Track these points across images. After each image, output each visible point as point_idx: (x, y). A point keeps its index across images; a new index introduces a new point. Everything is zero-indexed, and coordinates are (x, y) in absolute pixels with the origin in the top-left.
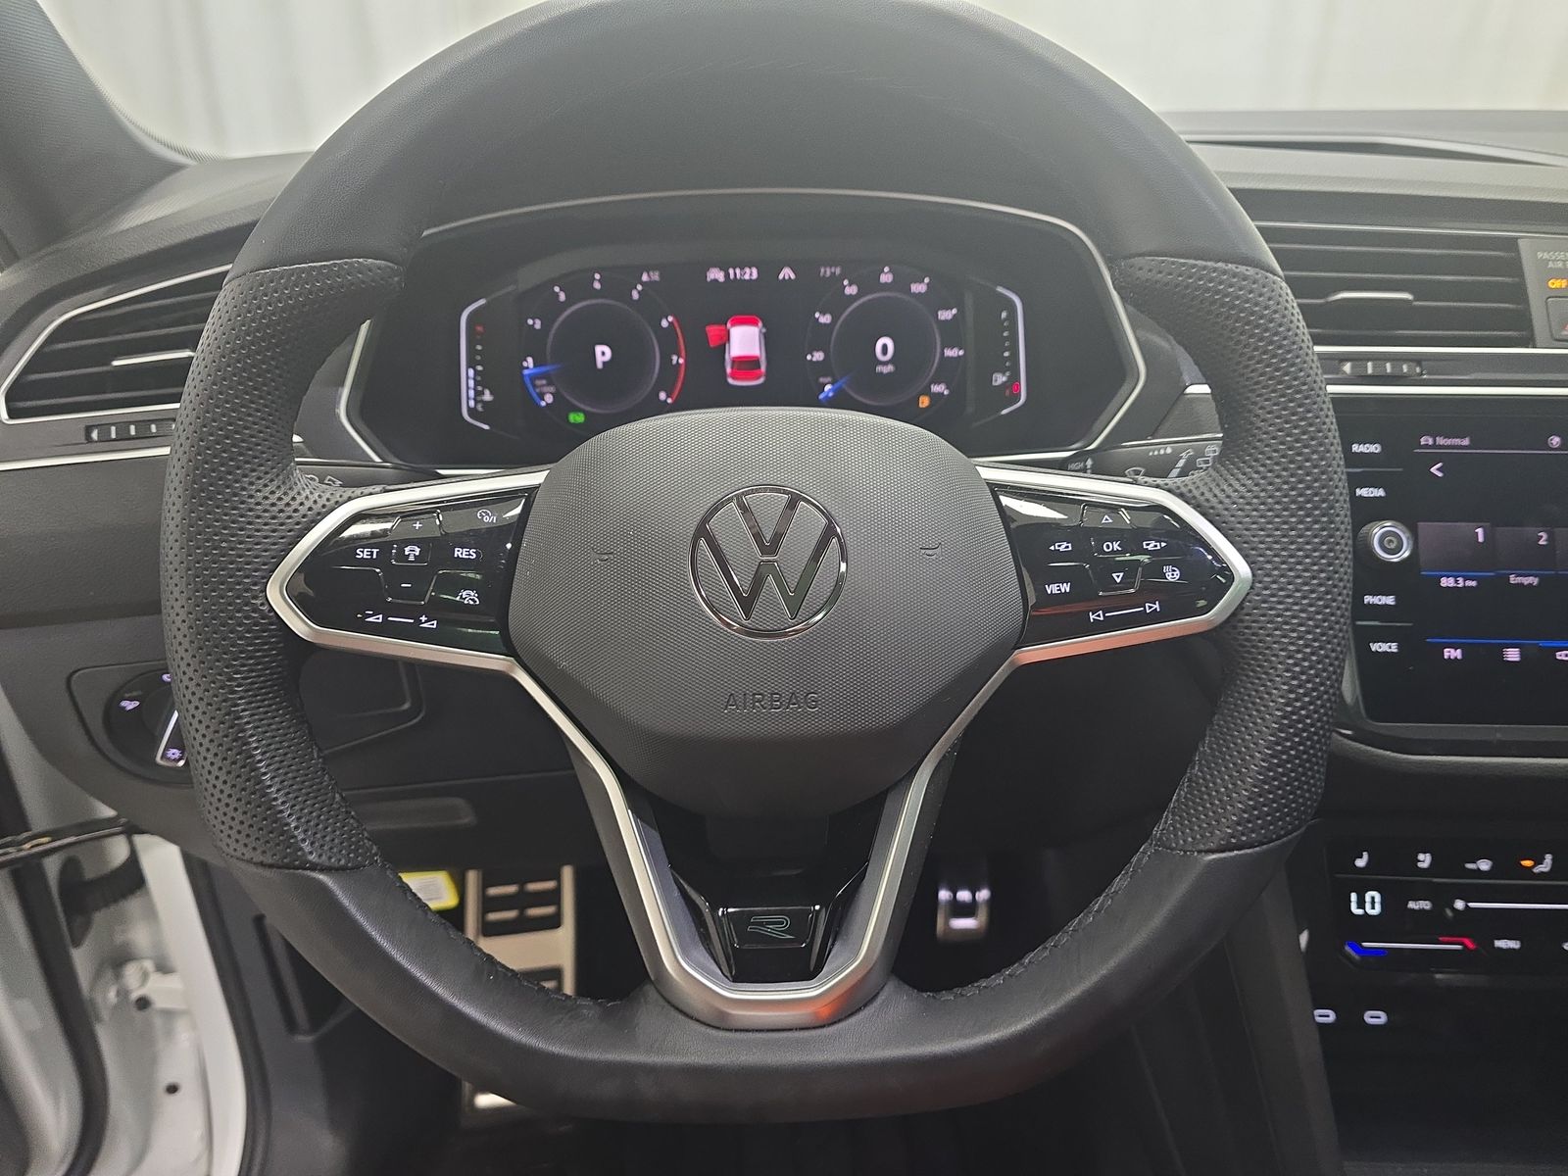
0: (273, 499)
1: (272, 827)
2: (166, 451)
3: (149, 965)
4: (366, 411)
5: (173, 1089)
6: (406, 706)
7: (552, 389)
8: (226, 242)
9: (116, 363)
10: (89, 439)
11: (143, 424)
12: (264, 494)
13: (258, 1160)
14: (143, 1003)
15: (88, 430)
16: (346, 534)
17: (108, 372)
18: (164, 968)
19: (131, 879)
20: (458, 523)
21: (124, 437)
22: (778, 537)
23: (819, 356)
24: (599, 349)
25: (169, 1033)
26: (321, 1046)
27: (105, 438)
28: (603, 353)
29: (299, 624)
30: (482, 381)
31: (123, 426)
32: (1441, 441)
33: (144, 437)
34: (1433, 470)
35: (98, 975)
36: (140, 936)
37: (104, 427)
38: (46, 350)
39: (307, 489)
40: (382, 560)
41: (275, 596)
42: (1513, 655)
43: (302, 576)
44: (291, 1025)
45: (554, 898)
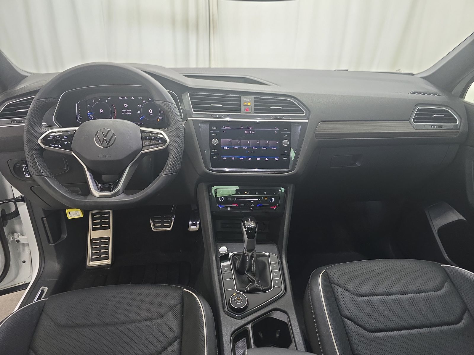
0: (39, 129)
1: (38, 170)
2: (24, 125)
3: (19, 234)
4: (57, 119)
5: (24, 262)
6: (65, 168)
7: (93, 117)
8: (35, 92)
9: (16, 111)
10: (12, 123)
11: (21, 120)
12: (38, 129)
13: (42, 270)
14: (18, 241)
15: (12, 121)
16: (49, 134)
17: (15, 112)
18: (22, 235)
19: (16, 214)
20: (65, 134)
21: (17, 122)
22: (106, 136)
23: (139, 112)
24: (101, 110)
25: (24, 250)
26: (55, 246)
27: (14, 123)
28: (101, 111)
29: (43, 146)
30: (80, 115)
31: (17, 121)
32: (225, 127)
33: (21, 123)
34: (224, 132)
35: (8, 234)
36: (17, 228)
37: (14, 121)
38: (5, 109)
39: (44, 129)
40: (54, 138)
41: (39, 142)
42: (233, 159)
43: (43, 140)
44: (49, 242)
45: (108, 223)
